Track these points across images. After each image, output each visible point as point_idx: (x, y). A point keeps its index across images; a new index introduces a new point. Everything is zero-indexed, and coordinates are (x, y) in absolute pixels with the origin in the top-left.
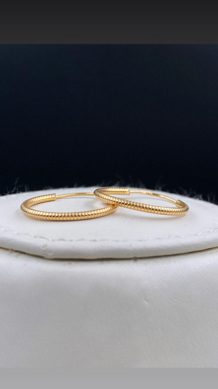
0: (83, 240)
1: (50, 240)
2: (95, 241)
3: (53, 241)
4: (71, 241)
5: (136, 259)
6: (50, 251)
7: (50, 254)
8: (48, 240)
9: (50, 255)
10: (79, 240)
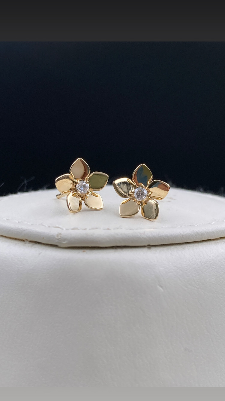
0: (97, 229)
1: (65, 229)
2: (108, 229)
4: (85, 229)
5: (149, 246)
6: (65, 240)
8: (62, 229)
10: (93, 229)
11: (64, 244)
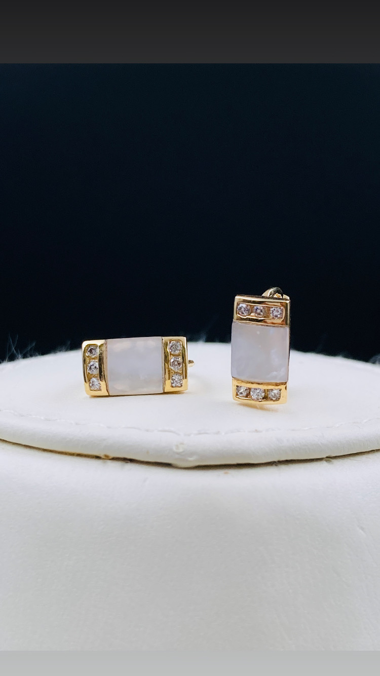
0: (238, 431)
1: (182, 434)
3: (185, 435)
5: (329, 458)
6: (192, 454)
7: (190, 459)
9: (193, 461)
10: (232, 432)
11: (191, 461)
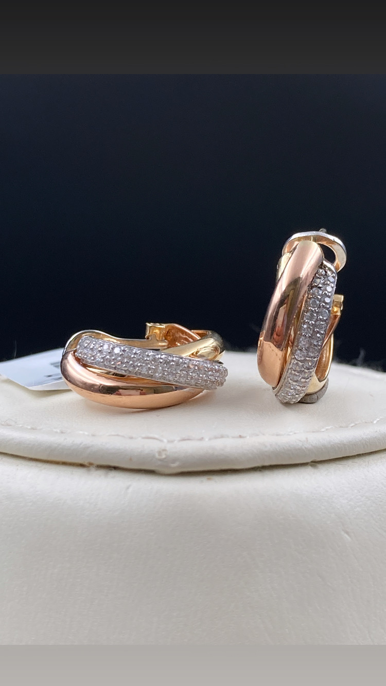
0: (222, 437)
1: (165, 441)
2: (240, 437)
3: (169, 442)
4: (202, 439)
5: (315, 463)
6: (174, 461)
7: (173, 465)
8: (161, 441)
9: (175, 467)
10: (216, 438)
11: (173, 467)
